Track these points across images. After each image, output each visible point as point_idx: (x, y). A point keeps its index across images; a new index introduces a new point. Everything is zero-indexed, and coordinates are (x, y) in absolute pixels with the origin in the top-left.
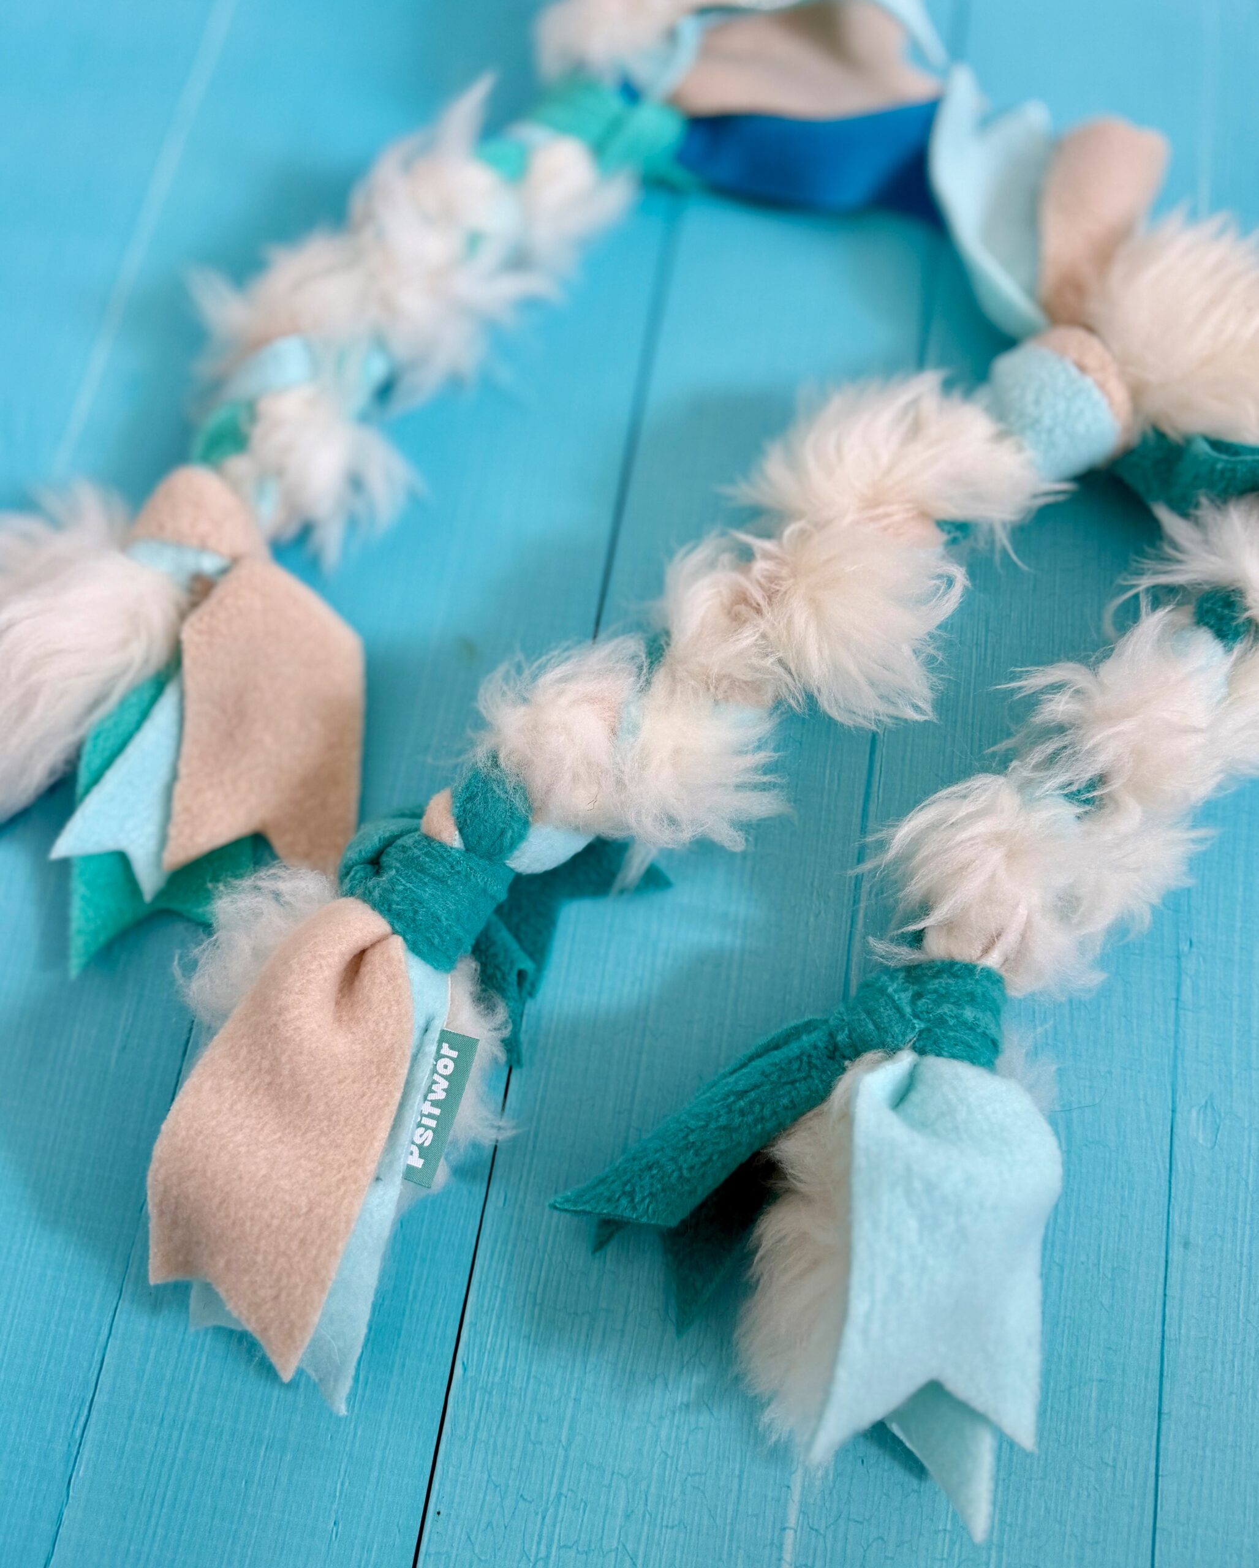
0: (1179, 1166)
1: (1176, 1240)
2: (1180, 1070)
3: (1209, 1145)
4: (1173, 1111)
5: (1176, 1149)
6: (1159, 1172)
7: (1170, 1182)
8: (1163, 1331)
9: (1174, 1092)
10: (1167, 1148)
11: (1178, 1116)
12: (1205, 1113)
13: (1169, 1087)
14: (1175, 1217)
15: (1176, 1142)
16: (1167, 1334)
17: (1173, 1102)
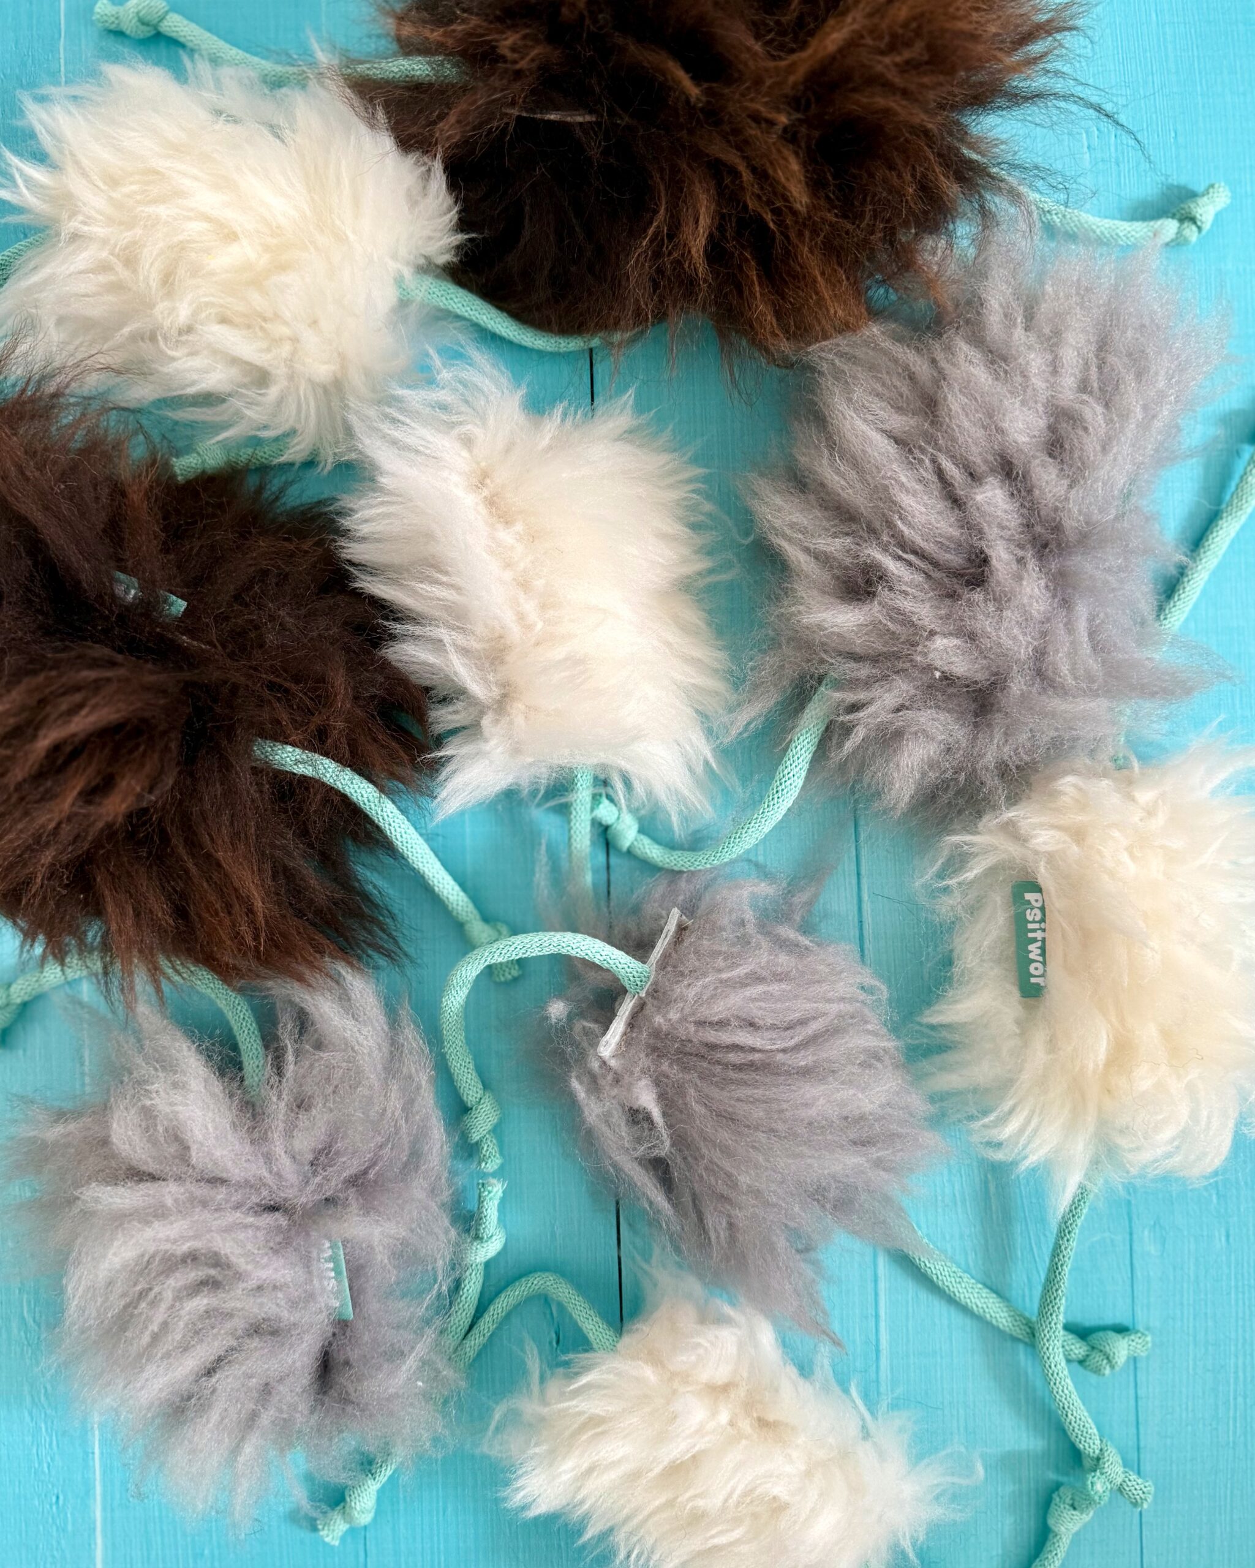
3: (1159, 1254)
5: (1135, 1261)
6: (1123, 1280)
12: (1155, 1232)
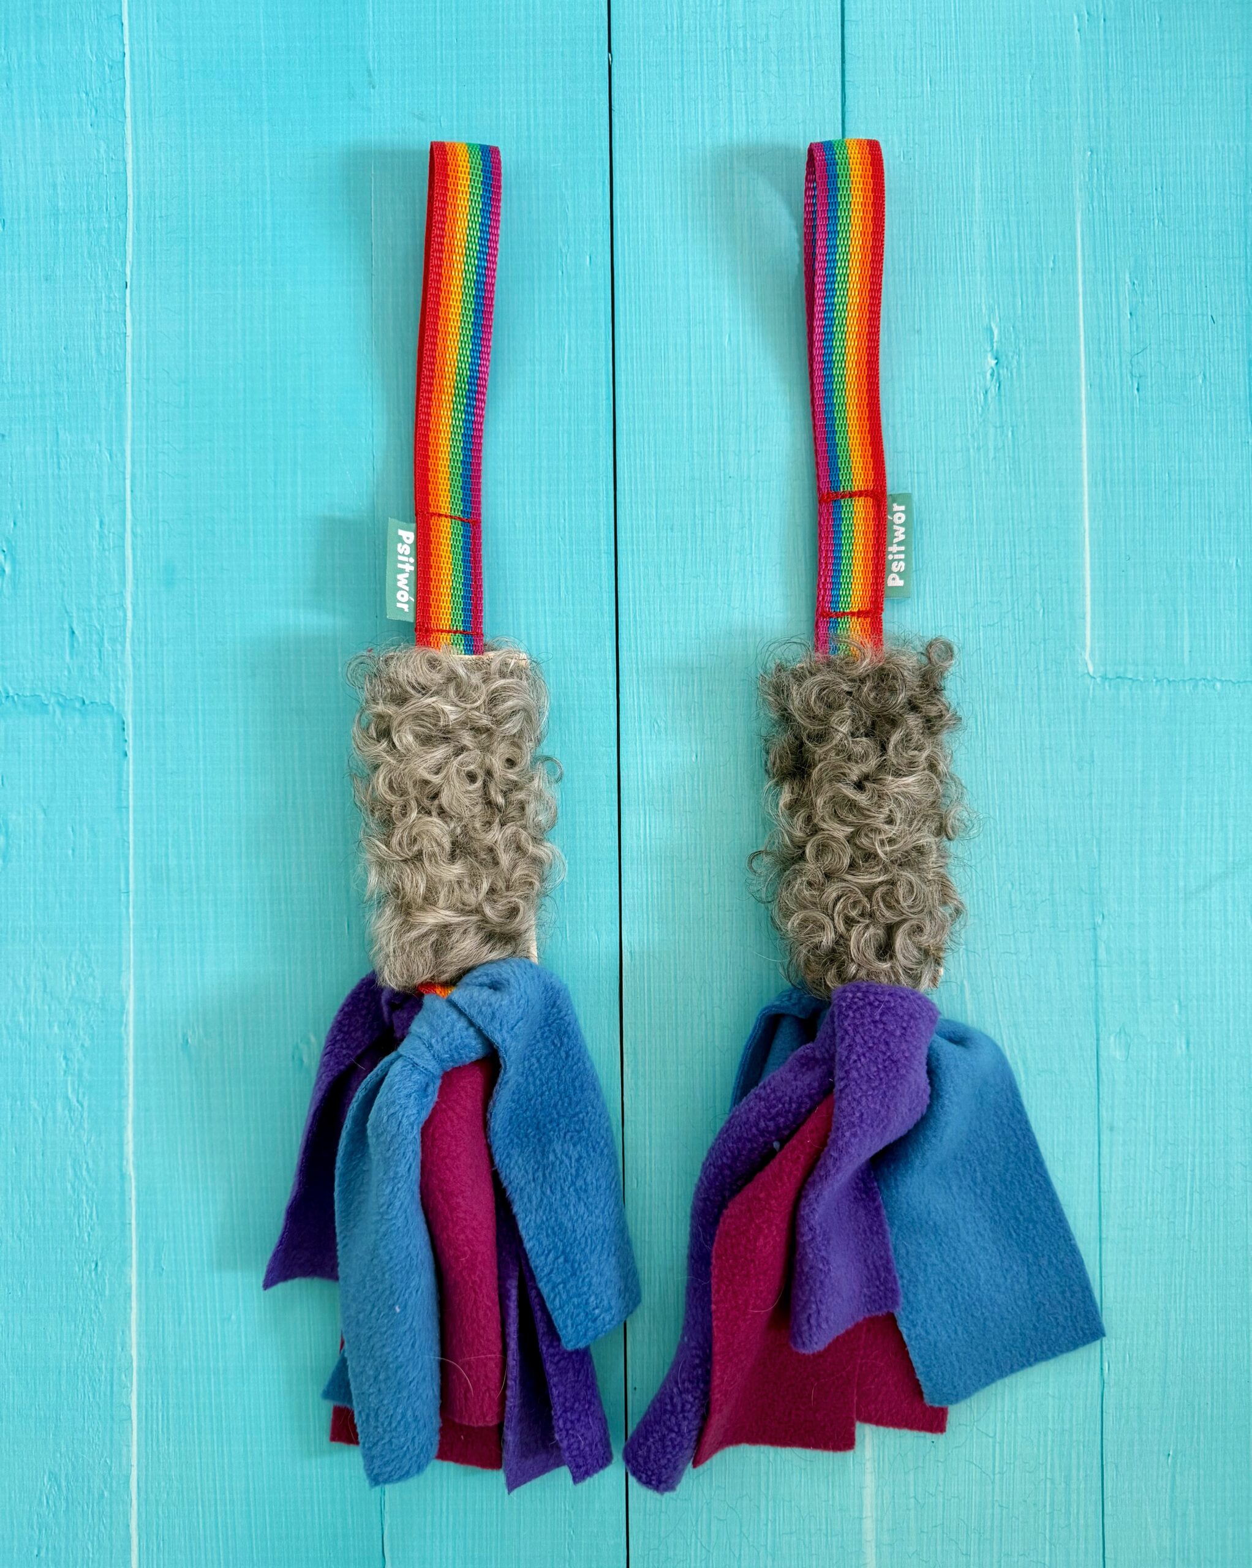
0: (1104, 1076)
1: (1104, 1127)
2: (1100, 1010)
3: (1124, 1059)
4: (1098, 1040)
5: (1101, 1066)
6: (1090, 1083)
7: (1098, 1089)
8: (1100, 1187)
9: (1097, 1025)
10: (1095, 1066)
11: (1101, 1042)
12: (1120, 1038)
13: (1094, 1024)
14: (1104, 1113)
15: (1101, 1059)
16: (1102, 1190)
17: (1098, 1033)
